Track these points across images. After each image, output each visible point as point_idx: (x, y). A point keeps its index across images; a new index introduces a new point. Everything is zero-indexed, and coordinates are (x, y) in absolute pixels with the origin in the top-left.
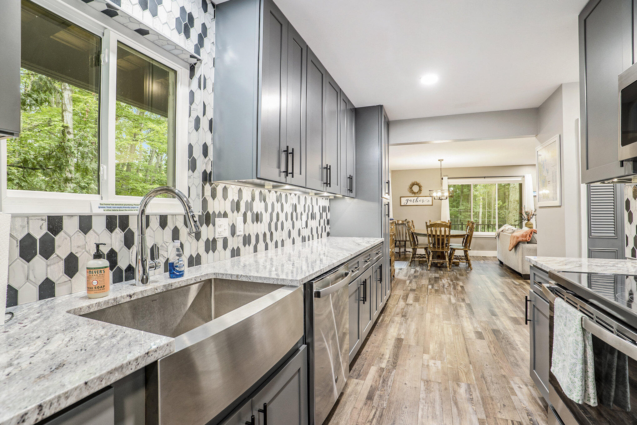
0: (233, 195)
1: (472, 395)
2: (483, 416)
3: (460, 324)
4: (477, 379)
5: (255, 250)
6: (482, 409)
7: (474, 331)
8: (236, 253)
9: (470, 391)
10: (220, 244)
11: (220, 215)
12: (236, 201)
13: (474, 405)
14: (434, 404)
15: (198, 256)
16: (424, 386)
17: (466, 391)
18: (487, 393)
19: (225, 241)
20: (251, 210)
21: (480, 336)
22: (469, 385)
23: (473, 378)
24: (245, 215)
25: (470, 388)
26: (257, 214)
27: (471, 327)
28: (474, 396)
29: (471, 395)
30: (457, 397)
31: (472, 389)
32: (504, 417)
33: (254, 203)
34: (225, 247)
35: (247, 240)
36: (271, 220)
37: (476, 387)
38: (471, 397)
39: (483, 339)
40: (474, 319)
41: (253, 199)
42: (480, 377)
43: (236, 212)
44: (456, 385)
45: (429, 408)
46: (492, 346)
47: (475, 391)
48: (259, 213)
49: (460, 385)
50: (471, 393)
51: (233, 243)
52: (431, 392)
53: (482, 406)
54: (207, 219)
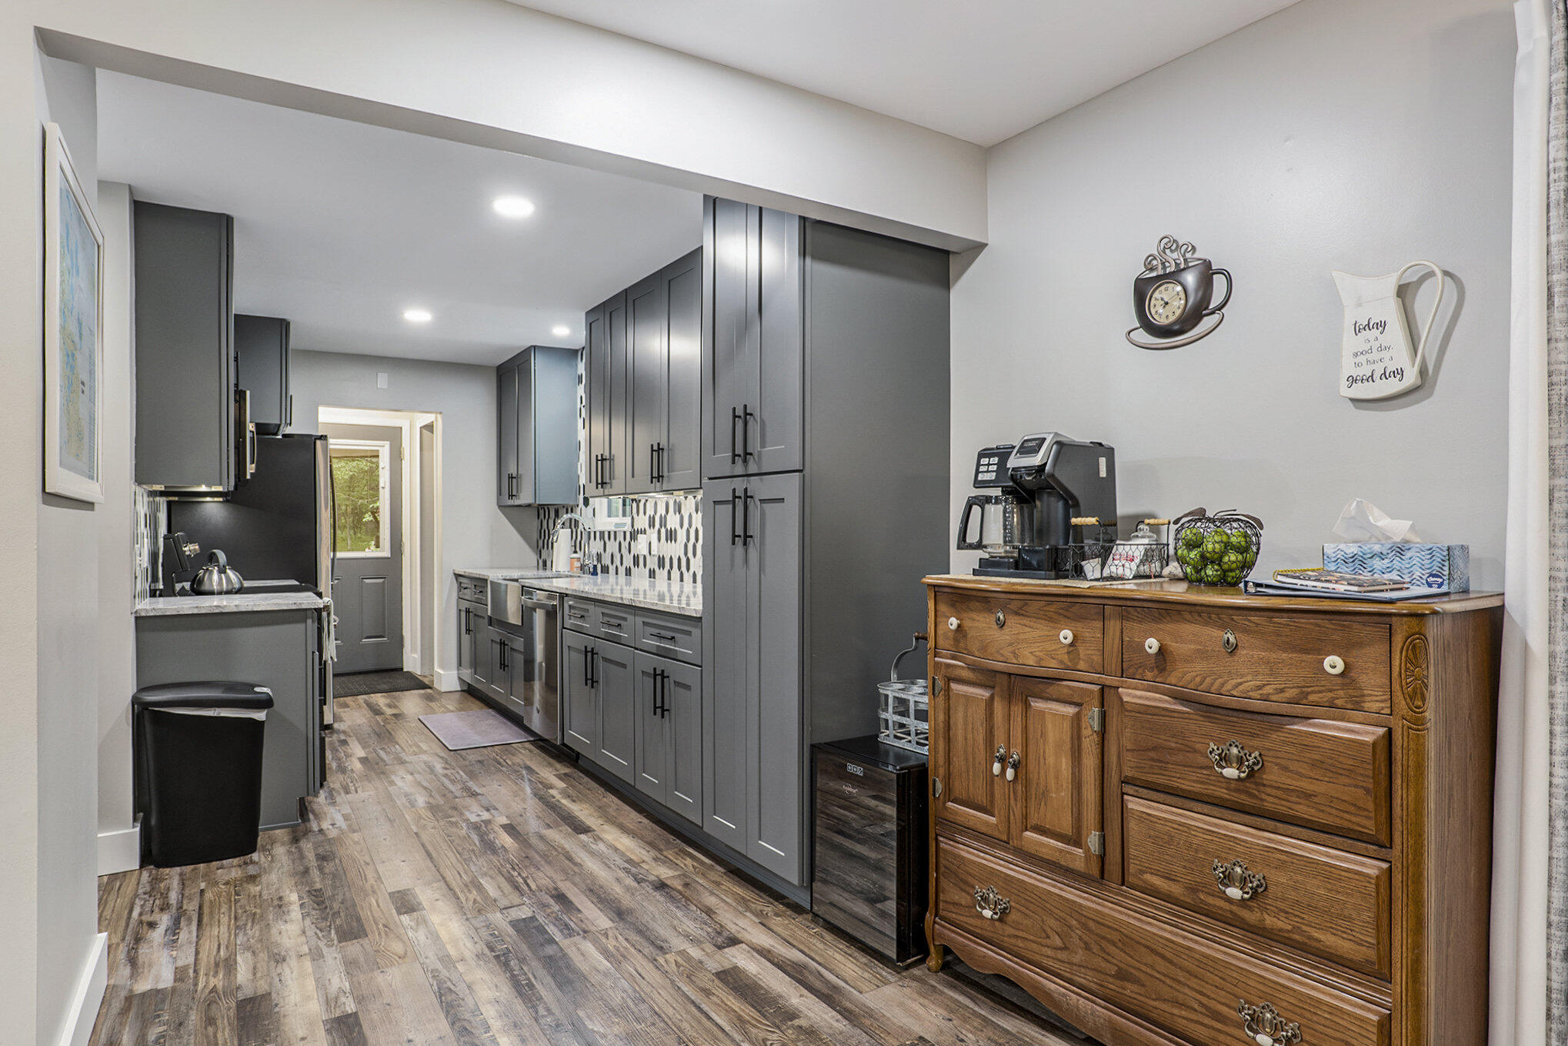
0: (650, 509)
1: (407, 799)
3: (473, 921)
4: (402, 815)
7: (423, 909)
9: (410, 802)
10: (641, 562)
11: (641, 532)
12: (652, 516)
13: (404, 793)
15: (630, 569)
16: (474, 790)
17: (416, 801)
19: (645, 558)
20: (665, 526)
21: (405, 904)
22: (413, 806)
23: (409, 815)
24: (659, 532)
26: (671, 530)
27: (435, 919)
28: (404, 800)
30: (427, 794)
31: (407, 804)
32: (366, 793)
33: (668, 518)
34: (645, 565)
35: (661, 562)
36: (688, 540)
37: (403, 807)
39: (394, 893)
40: (433, 962)
43: (652, 528)
44: (433, 802)
45: (454, 778)
46: (372, 881)
47: (403, 804)
48: (673, 530)
49: (426, 804)
51: (650, 563)
54: (634, 535)
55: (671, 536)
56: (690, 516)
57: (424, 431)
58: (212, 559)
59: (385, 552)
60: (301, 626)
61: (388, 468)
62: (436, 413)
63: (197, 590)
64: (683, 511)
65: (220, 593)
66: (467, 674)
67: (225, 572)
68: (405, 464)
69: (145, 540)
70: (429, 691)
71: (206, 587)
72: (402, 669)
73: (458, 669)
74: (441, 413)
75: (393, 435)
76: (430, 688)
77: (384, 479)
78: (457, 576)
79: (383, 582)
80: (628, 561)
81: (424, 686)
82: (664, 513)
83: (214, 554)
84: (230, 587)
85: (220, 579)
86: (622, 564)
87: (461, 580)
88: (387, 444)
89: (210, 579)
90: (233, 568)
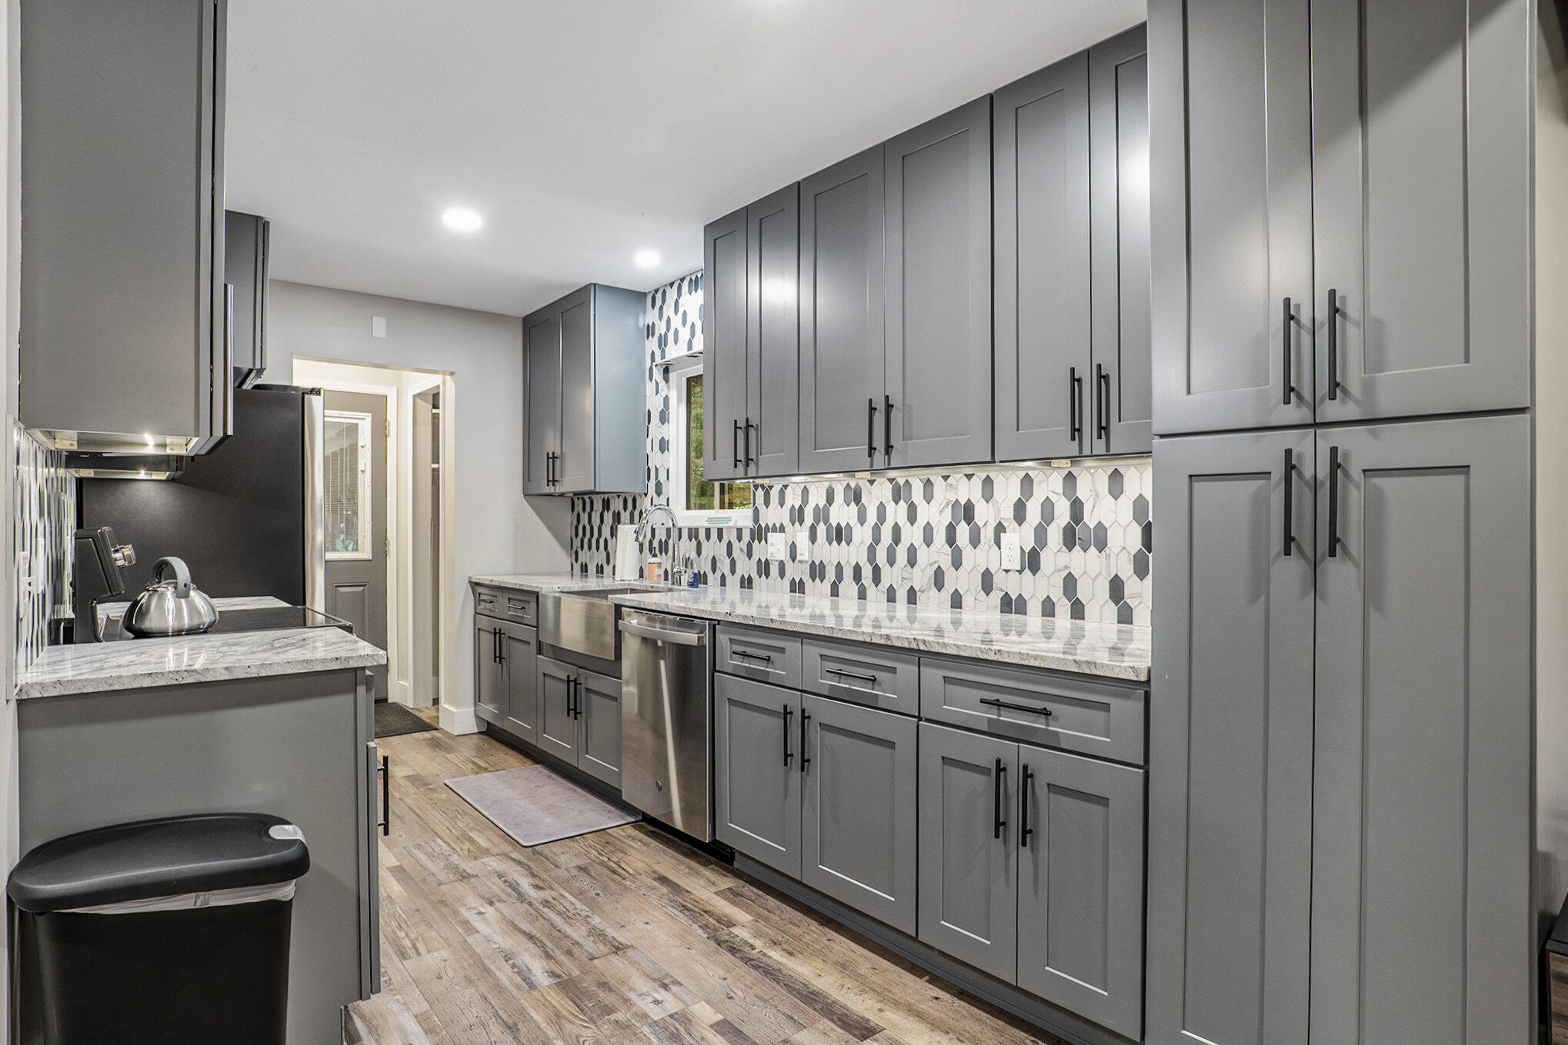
0: (793, 499)
1: (512, 968)
2: (471, 940)
4: (523, 1012)
5: (835, 591)
6: (478, 951)
8: (797, 587)
9: (519, 973)
10: (774, 569)
11: (774, 529)
12: (797, 508)
13: (498, 950)
14: (563, 918)
15: (750, 580)
16: (612, 937)
17: (529, 969)
18: (483, 989)
19: (782, 565)
20: (826, 521)
22: (532, 986)
23: (534, 1008)
24: (813, 530)
25: (524, 980)
26: (839, 527)
28: (507, 968)
29: (513, 966)
30: (537, 949)
31: (519, 980)
32: (435, 954)
33: (833, 509)
34: (782, 574)
35: (817, 572)
36: (876, 541)
37: (514, 991)
38: (511, 962)
41: (830, 500)
42: (520, 1025)
43: (797, 524)
44: (558, 971)
45: (565, 910)
47: (511, 980)
48: (843, 526)
49: (550, 977)
50: (516, 970)
51: (793, 572)
52: (590, 934)
53: (482, 955)
54: (759, 533)
55: (840, 535)
56: (882, 509)
57: (418, 400)
58: (163, 572)
59: (365, 553)
60: (349, 697)
61: (369, 446)
62: (444, 373)
63: (135, 629)
64: (864, 500)
65: (178, 633)
66: (489, 710)
67: (186, 596)
68: (391, 443)
69: (41, 540)
70: (434, 733)
71: (151, 623)
72: (386, 700)
73: (475, 706)
74: (452, 374)
75: (376, 406)
76: (436, 729)
77: (365, 460)
78: (475, 585)
79: (363, 590)
80: (746, 567)
81: (426, 727)
82: (822, 503)
83: (167, 563)
84: (196, 622)
85: (179, 609)
86: (733, 572)
87: (480, 590)
88: (368, 417)
89: (161, 608)
90: (201, 588)
